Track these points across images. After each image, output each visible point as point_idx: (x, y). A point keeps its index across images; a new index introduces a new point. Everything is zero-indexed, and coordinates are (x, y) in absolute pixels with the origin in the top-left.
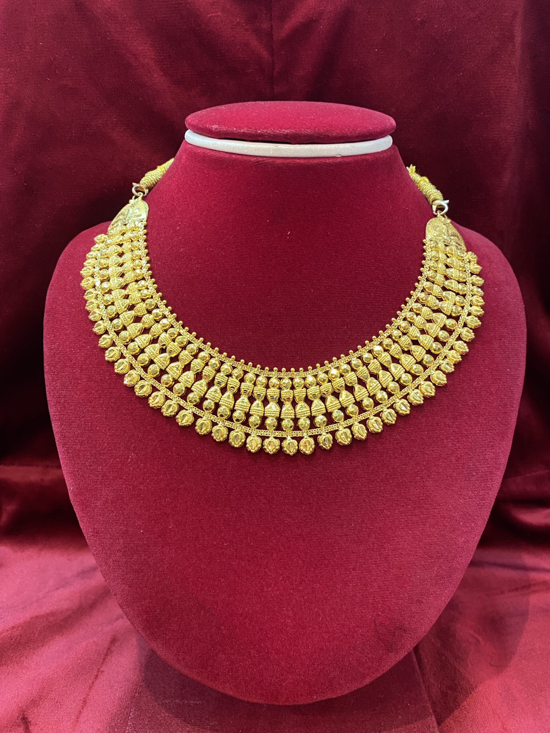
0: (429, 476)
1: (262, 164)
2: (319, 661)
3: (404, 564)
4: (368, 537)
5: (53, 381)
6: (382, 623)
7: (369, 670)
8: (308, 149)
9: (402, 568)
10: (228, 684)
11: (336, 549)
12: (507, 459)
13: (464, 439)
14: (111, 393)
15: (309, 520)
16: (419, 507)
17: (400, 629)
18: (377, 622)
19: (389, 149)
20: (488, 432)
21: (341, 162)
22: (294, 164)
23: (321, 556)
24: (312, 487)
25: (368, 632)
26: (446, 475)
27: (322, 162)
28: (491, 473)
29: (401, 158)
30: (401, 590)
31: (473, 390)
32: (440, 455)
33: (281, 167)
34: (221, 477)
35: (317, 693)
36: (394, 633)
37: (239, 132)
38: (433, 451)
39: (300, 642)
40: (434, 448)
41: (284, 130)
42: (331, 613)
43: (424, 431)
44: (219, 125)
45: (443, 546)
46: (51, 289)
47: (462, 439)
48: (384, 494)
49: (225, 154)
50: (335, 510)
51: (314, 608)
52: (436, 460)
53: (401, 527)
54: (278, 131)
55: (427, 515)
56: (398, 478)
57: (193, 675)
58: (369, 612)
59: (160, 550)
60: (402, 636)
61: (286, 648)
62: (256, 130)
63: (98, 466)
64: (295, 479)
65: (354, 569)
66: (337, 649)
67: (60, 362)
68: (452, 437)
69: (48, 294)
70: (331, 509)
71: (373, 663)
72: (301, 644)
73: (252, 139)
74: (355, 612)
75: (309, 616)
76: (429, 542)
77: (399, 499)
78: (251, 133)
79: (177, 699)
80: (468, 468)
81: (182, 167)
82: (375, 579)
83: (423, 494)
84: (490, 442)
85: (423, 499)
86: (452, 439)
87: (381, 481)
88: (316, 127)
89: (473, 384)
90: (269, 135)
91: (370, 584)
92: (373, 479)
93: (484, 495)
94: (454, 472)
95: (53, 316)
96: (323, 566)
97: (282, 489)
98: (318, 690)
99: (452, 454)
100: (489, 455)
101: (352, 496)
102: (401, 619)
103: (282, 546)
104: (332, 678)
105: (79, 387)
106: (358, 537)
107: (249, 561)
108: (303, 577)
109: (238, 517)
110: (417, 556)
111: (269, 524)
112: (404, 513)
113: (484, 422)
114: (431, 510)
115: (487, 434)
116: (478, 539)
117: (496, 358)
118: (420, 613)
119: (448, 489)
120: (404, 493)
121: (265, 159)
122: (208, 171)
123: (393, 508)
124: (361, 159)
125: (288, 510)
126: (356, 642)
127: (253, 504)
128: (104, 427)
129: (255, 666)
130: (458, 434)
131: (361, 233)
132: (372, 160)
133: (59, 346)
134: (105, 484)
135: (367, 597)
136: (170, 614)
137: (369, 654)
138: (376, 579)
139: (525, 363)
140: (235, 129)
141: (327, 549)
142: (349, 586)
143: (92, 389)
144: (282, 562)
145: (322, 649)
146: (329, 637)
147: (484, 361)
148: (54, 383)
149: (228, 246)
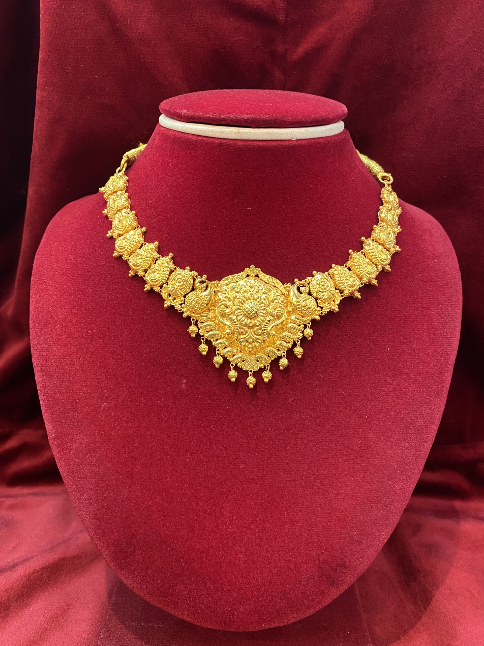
0: (370, 428)
1: (226, 145)
2: (268, 593)
3: (347, 507)
4: (314, 482)
5: (37, 337)
6: (325, 560)
7: (313, 602)
8: (266, 132)
9: (344, 510)
10: (186, 612)
11: (285, 492)
12: (442, 414)
13: (403, 396)
14: (87, 348)
15: (261, 466)
16: (361, 456)
17: (342, 566)
18: (320, 559)
19: (341, 133)
20: (425, 389)
21: (296, 145)
22: (253, 146)
23: (271, 498)
24: (265, 436)
25: (312, 568)
26: (386, 427)
27: (278, 144)
28: (427, 427)
29: (352, 141)
30: (343, 531)
31: (412, 351)
32: (381, 409)
33: (242, 148)
34: (183, 426)
35: (266, 622)
36: (336, 569)
37: (205, 117)
38: (374, 405)
39: (251, 574)
40: (375, 403)
41: (244, 115)
42: (279, 550)
43: (367, 388)
44: (188, 110)
45: (381, 492)
46: (38, 255)
47: (401, 395)
48: (329, 444)
49: (192, 136)
50: (285, 457)
51: (264, 546)
52: (377, 414)
53: (344, 474)
54: (239, 117)
55: (367, 463)
56: (342, 429)
57: (155, 602)
58: (314, 550)
59: (127, 489)
60: (343, 573)
61: (238, 580)
62: (220, 115)
63: (74, 413)
64: (249, 428)
65: (301, 511)
66: (284, 582)
67: (43, 320)
68: (392, 393)
69: (35, 259)
70: (281, 456)
71: (316, 596)
72: (252, 576)
73: (216, 123)
74: (301, 550)
75: (259, 552)
76: (369, 489)
77: (343, 449)
78: (216, 118)
79: (143, 622)
80: (406, 422)
81: (155, 148)
82: (319, 520)
83: (365, 444)
84: (426, 399)
85: (364, 450)
86: (392, 396)
87: (327, 432)
88: (274, 113)
89: (412, 346)
90: (232, 120)
91: (315, 525)
92: (320, 430)
93: (420, 447)
94: (393, 425)
95: (38, 278)
96: (273, 508)
97: (238, 438)
98: (267, 619)
99: (391, 409)
100: (425, 410)
101: (300, 445)
102: (342, 557)
103: (236, 489)
104: (279, 608)
105: (59, 343)
106: (305, 482)
107: (206, 501)
108: (255, 517)
109: (197, 462)
110: (357, 500)
111: (225, 469)
112: (347, 462)
113: (421, 380)
114: (371, 460)
115: (424, 392)
116: (413, 486)
117: (434, 322)
118: (359, 552)
119: (387, 441)
120: (347, 443)
121: (228, 141)
122: (177, 151)
123: (338, 456)
124: (315, 142)
125: (243, 456)
126: (301, 577)
127: (211, 450)
128: (81, 378)
129: (210, 596)
130: (398, 391)
131: (314, 209)
132: (324, 143)
133: (43, 305)
134: (80, 430)
135: (312, 537)
136: (136, 547)
137: (312, 588)
138: (321, 520)
139: (460, 328)
140: (201, 114)
141: (277, 492)
142: (296, 526)
143: (71, 344)
144: (237, 503)
145: (270, 582)
146: (277, 571)
147: (423, 325)
148: (38, 338)
149: (194, 219)
